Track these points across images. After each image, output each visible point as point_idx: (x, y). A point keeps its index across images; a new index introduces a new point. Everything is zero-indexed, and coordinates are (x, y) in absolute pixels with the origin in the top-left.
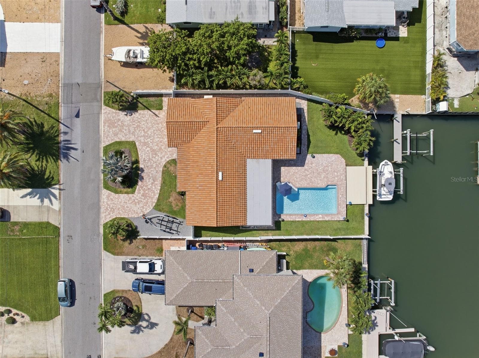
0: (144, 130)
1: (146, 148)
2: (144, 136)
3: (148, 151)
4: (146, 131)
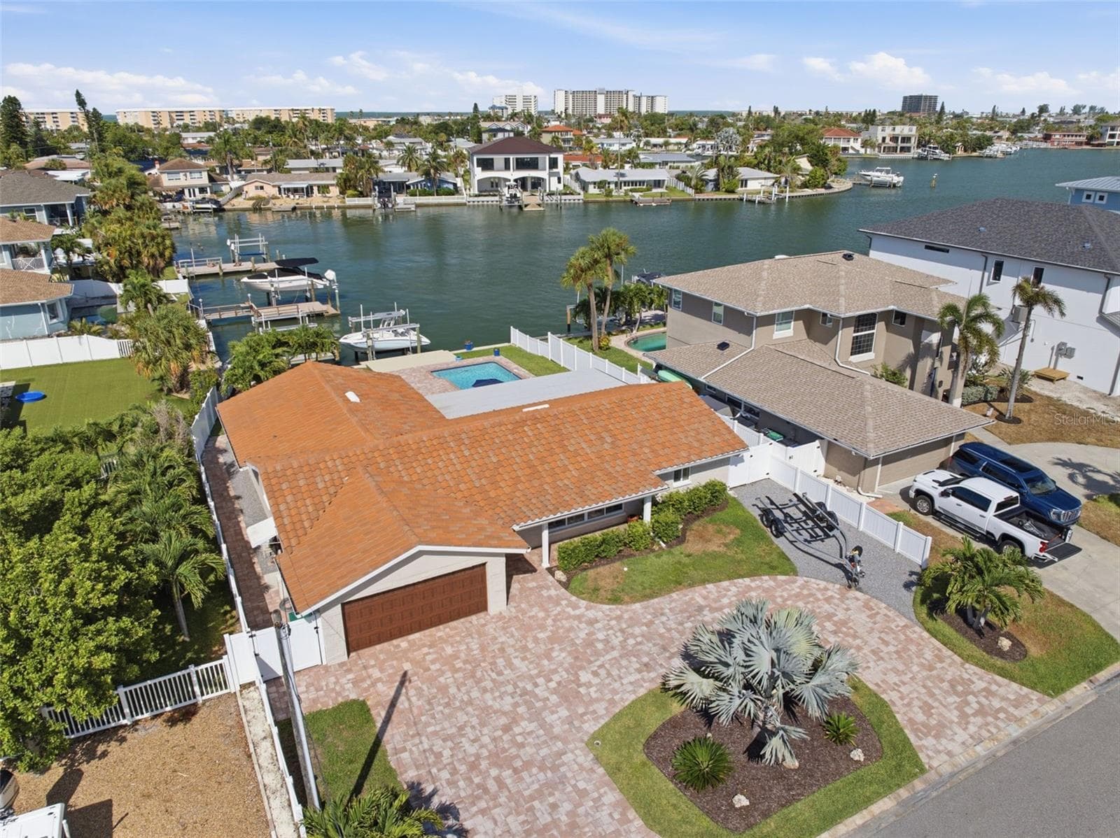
0: (506, 729)
1: (589, 685)
2: (536, 716)
3: (595, 674)
4: (503, 720)
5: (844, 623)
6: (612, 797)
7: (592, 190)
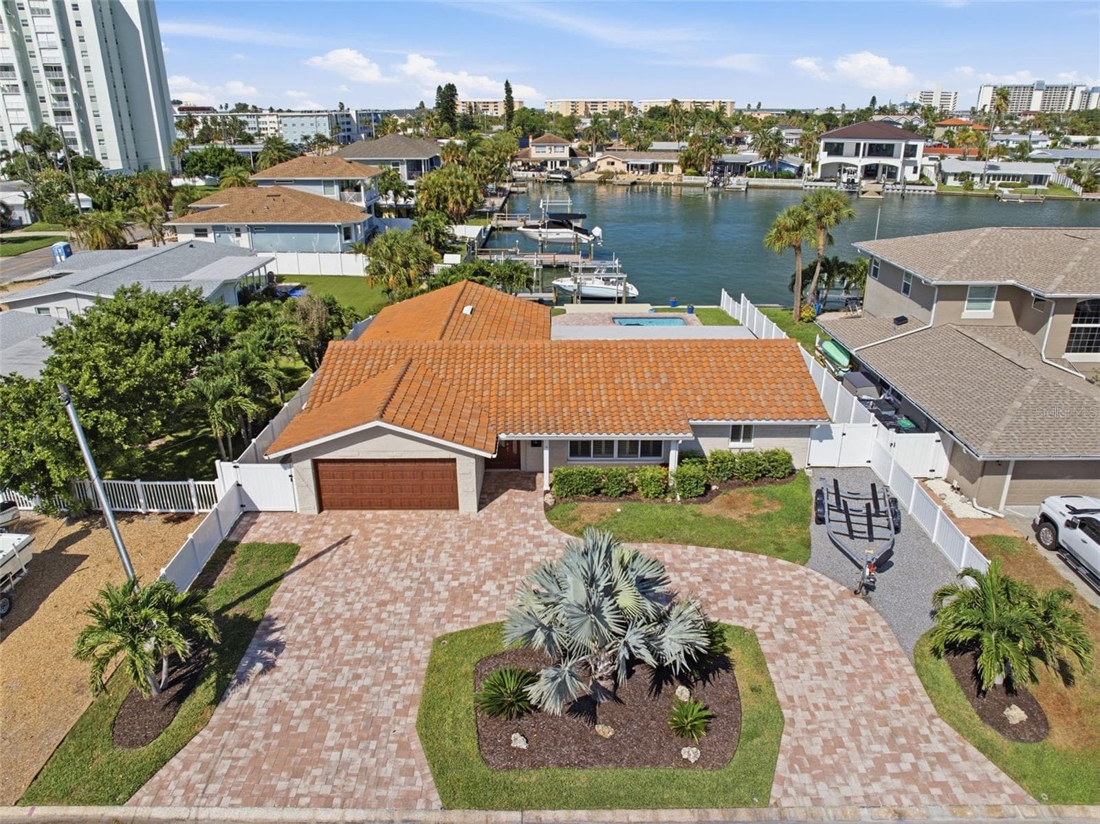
0: (382, 604)
1: (485, 594)
2: (416, 603)
3: (500, 587)
5: (812, 626)
6: (413, 688)
7: (951, 182)
